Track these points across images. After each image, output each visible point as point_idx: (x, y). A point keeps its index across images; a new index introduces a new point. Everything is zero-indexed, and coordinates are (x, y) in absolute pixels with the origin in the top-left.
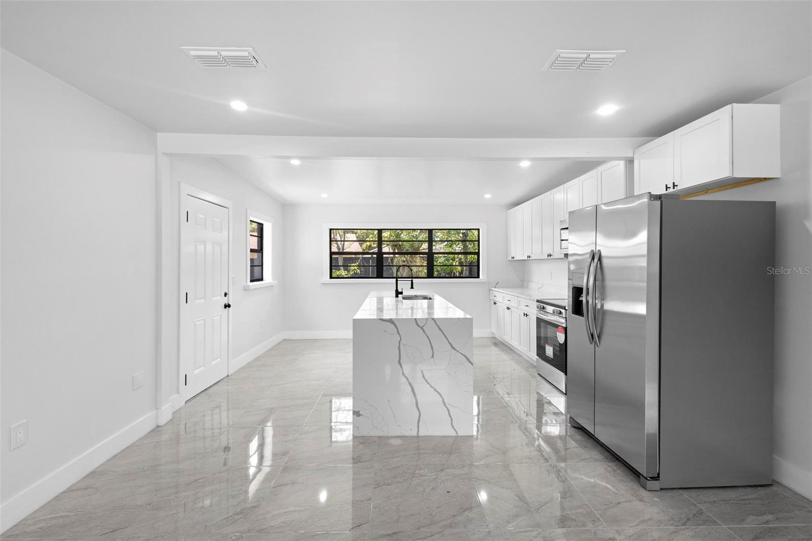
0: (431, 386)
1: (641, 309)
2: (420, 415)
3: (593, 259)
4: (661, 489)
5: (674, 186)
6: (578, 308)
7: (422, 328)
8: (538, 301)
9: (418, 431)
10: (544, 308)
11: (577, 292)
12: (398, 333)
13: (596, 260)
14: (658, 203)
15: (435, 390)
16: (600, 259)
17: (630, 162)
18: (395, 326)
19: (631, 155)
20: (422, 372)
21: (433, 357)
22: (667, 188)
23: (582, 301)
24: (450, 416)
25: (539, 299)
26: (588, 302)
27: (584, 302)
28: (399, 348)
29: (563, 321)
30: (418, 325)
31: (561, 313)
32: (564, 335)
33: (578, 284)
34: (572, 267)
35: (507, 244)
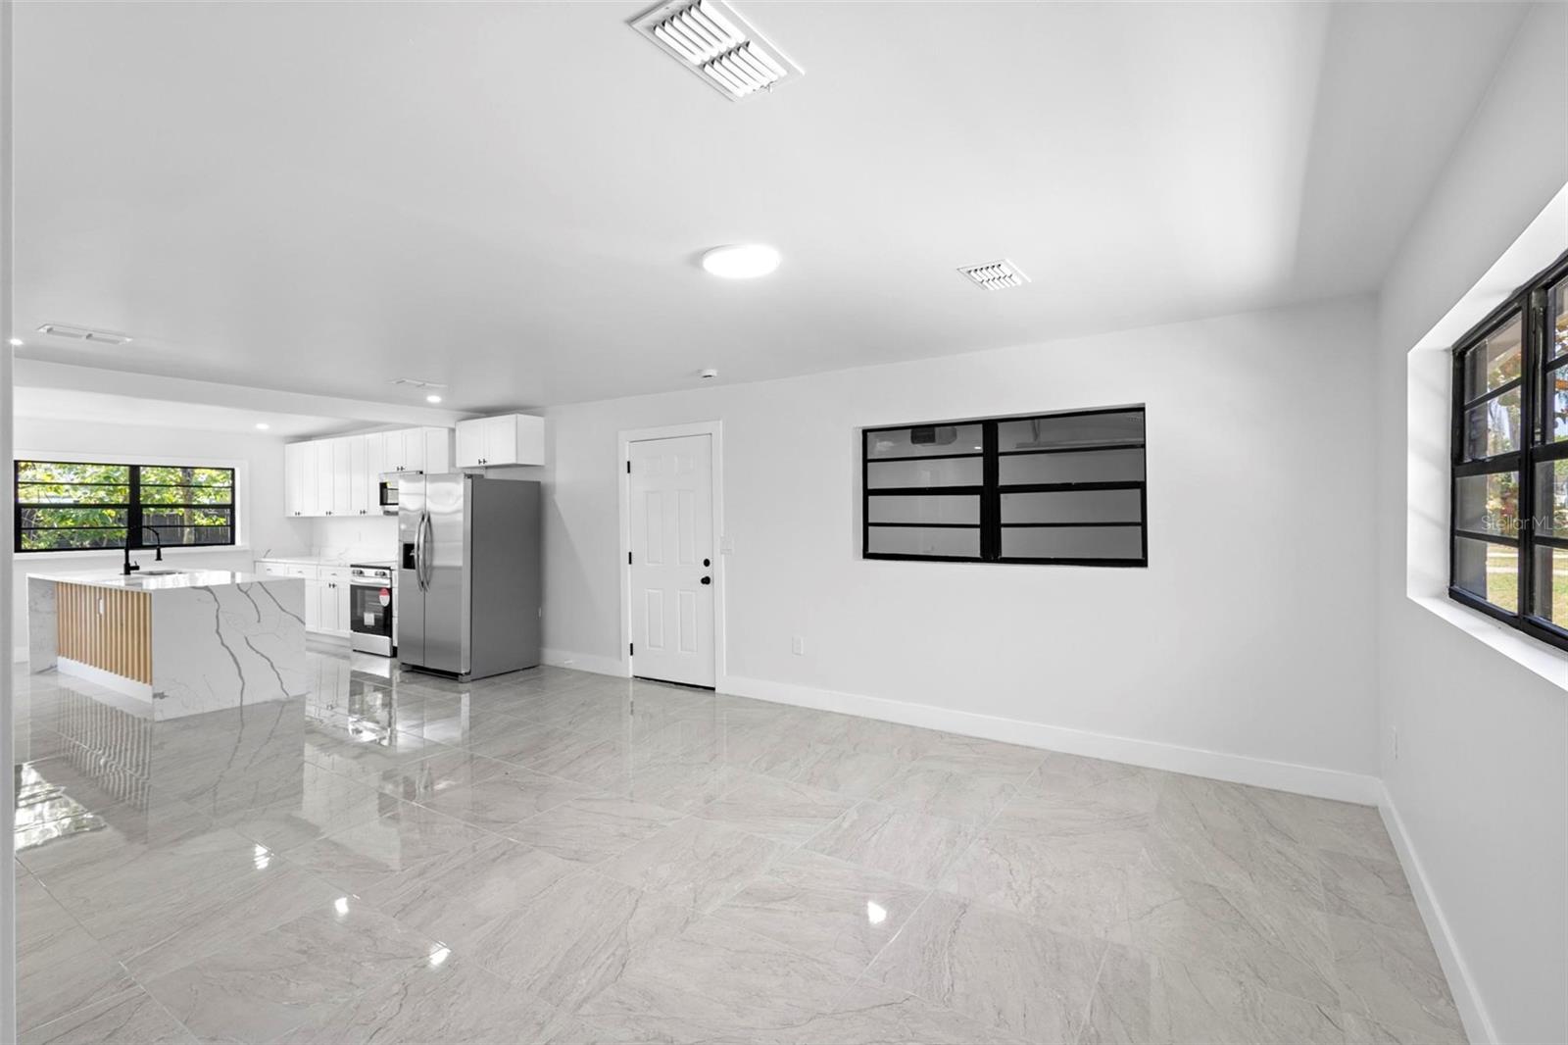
0: (257, 652)
1: (460, 563)
2: (244, 684)
3: (423, 519)
4: (473, 680)
5: (484, 462)
6: (408, 562)
7: (246, 593)
8: (352, 566)
9: (242, 700)
10: (361, 572)
11: (408, 548)
12: (216, 600)
13: (426, 520)
14: (470, 480)
15: (262, 655)
16: (429, 520)
17: (452, 431)
18: (212, 593)
19: (452, 426)
20: (246, 639)
21: (259, 621)
22: (480, 462)
23: (413, 557)
24: (280, 679)
25: (354, 563)
26: (418, 556)
27: (416, 557)
28: (217, 617)
29: (388, 582)
30: (241, 590)
31: (384, 574)
32: (388, 597)
33: (409, 541)
34: (403, 527)
35: (284, 495)
